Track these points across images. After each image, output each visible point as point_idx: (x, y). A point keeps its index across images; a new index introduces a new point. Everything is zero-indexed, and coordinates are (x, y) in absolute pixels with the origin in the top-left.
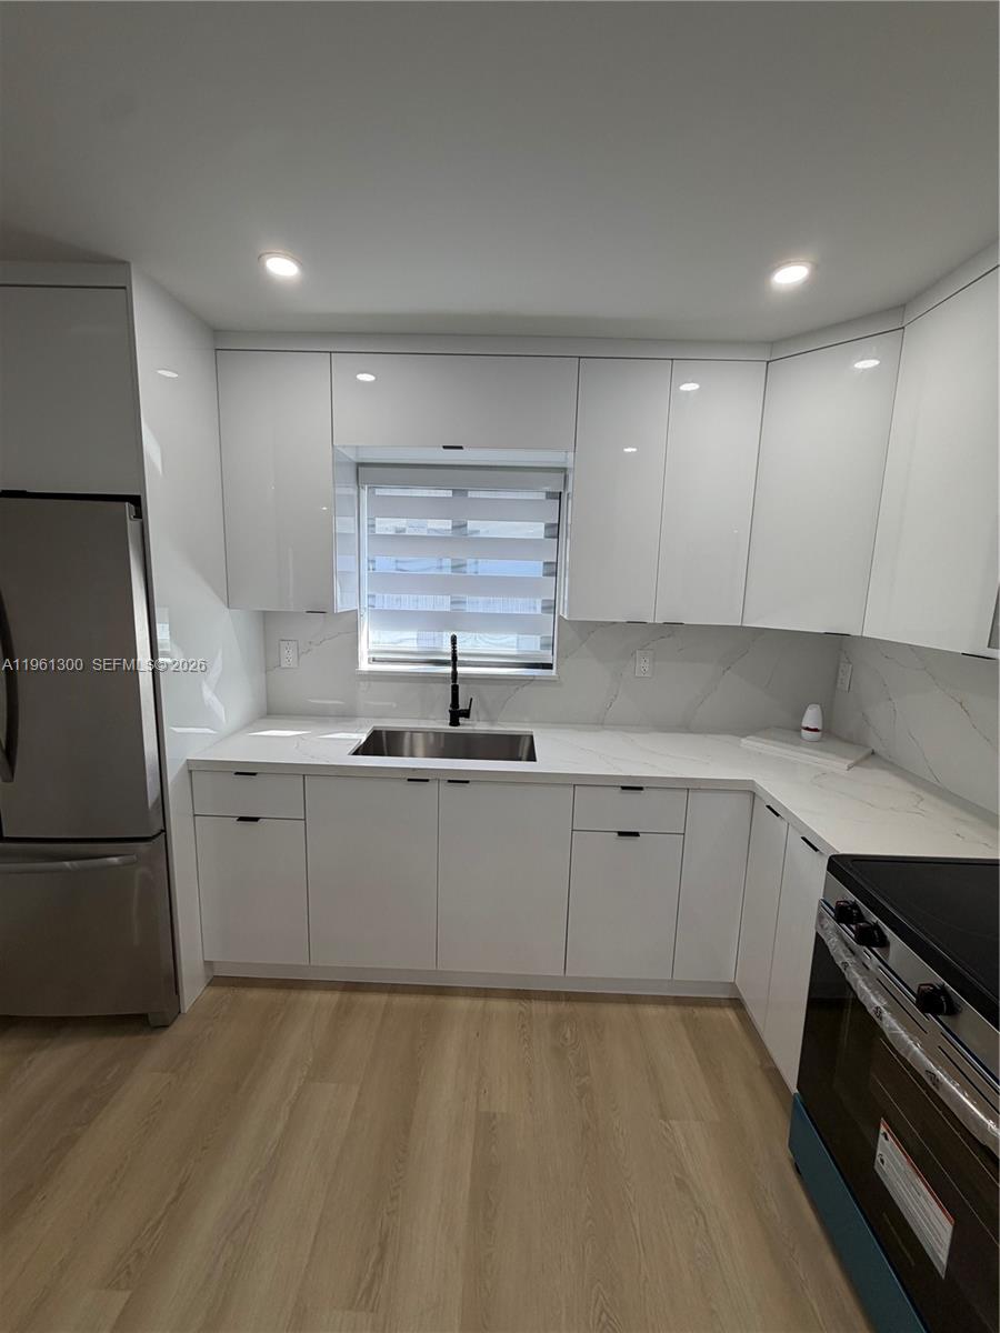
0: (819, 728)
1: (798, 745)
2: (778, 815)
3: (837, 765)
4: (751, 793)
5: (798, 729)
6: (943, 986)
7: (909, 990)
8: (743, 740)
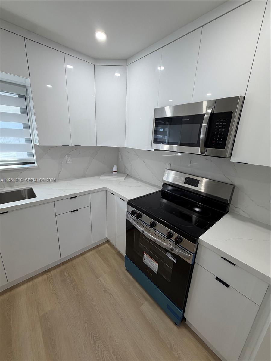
0: (117, 171)
1: (112, 176)
2: (113, 194)
3: (122, 179)
4: (106, 190)
5: (112, 172)
6: (153, 221)
7: (148, 225)
8: (100, 177)
